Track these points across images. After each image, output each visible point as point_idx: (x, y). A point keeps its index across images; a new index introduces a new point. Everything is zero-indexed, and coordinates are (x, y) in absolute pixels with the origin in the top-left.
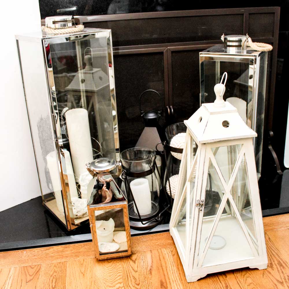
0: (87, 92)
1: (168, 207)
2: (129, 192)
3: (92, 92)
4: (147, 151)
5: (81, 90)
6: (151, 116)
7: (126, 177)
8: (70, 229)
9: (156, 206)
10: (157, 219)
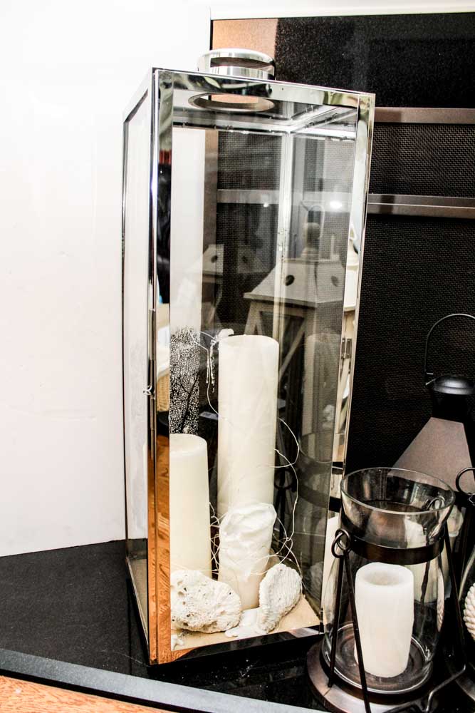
0: (289, 305)
1: (461, 672)
2: (348, 601)
3: (307, 308)
4: (426, 486)
5: (276, 301)
6: (453, 387)
7: (346, 552)
8: (156, 660)
9: (423, 663)
10: (421, 708)
